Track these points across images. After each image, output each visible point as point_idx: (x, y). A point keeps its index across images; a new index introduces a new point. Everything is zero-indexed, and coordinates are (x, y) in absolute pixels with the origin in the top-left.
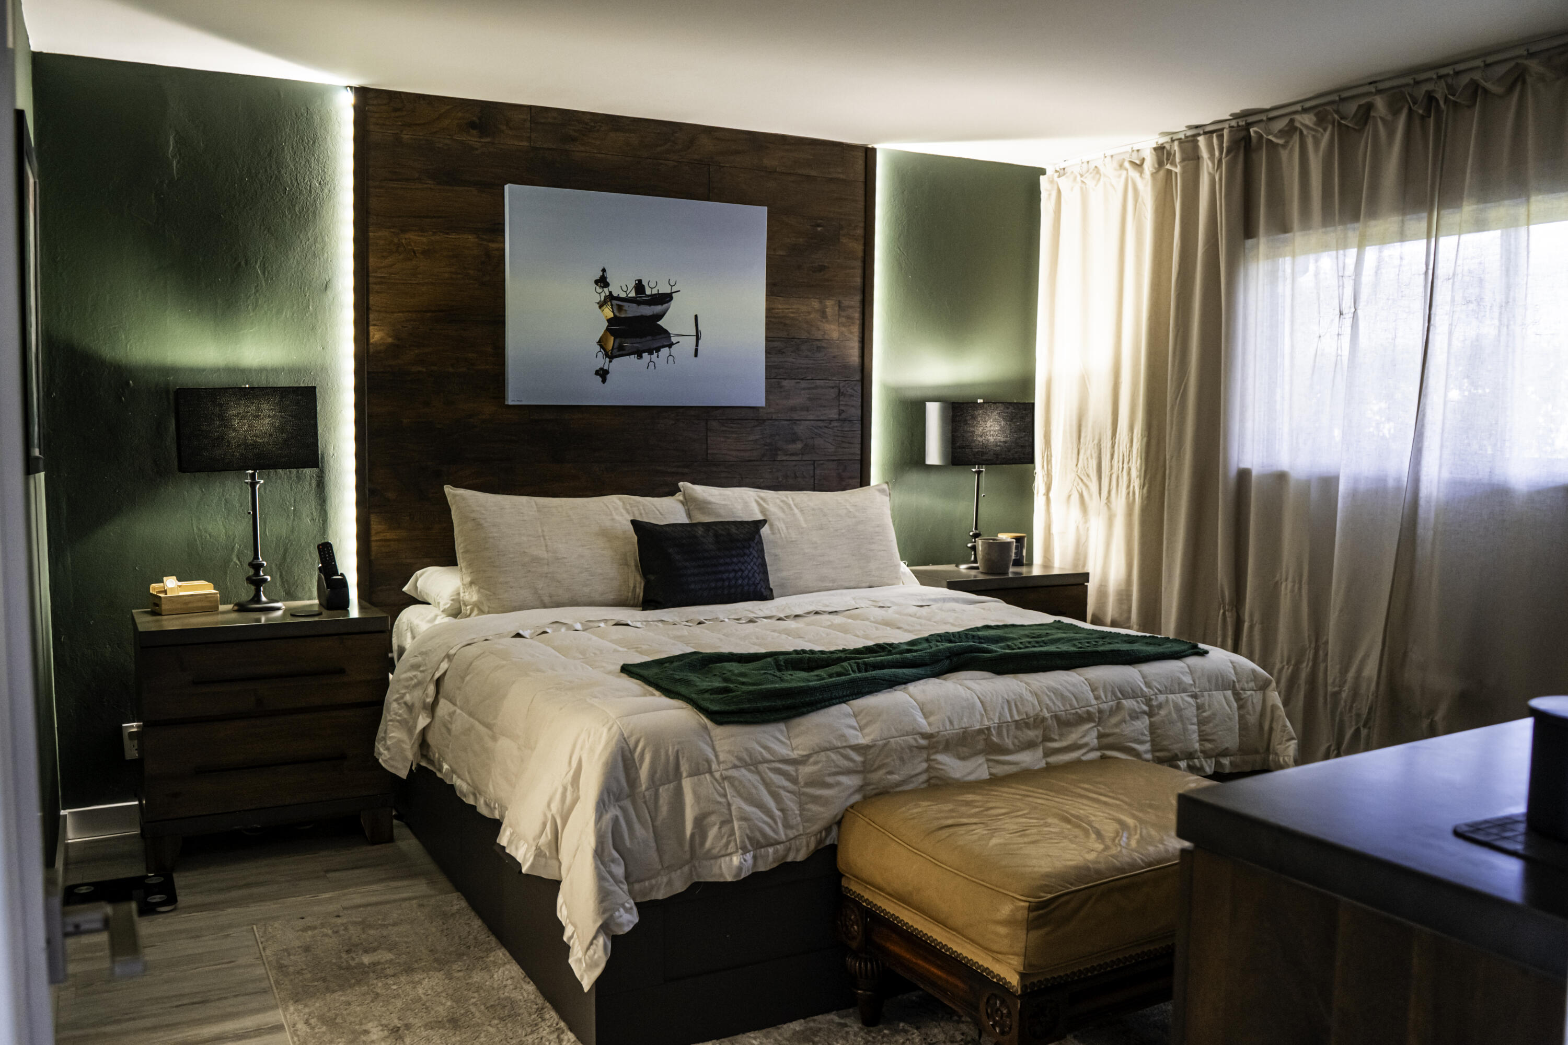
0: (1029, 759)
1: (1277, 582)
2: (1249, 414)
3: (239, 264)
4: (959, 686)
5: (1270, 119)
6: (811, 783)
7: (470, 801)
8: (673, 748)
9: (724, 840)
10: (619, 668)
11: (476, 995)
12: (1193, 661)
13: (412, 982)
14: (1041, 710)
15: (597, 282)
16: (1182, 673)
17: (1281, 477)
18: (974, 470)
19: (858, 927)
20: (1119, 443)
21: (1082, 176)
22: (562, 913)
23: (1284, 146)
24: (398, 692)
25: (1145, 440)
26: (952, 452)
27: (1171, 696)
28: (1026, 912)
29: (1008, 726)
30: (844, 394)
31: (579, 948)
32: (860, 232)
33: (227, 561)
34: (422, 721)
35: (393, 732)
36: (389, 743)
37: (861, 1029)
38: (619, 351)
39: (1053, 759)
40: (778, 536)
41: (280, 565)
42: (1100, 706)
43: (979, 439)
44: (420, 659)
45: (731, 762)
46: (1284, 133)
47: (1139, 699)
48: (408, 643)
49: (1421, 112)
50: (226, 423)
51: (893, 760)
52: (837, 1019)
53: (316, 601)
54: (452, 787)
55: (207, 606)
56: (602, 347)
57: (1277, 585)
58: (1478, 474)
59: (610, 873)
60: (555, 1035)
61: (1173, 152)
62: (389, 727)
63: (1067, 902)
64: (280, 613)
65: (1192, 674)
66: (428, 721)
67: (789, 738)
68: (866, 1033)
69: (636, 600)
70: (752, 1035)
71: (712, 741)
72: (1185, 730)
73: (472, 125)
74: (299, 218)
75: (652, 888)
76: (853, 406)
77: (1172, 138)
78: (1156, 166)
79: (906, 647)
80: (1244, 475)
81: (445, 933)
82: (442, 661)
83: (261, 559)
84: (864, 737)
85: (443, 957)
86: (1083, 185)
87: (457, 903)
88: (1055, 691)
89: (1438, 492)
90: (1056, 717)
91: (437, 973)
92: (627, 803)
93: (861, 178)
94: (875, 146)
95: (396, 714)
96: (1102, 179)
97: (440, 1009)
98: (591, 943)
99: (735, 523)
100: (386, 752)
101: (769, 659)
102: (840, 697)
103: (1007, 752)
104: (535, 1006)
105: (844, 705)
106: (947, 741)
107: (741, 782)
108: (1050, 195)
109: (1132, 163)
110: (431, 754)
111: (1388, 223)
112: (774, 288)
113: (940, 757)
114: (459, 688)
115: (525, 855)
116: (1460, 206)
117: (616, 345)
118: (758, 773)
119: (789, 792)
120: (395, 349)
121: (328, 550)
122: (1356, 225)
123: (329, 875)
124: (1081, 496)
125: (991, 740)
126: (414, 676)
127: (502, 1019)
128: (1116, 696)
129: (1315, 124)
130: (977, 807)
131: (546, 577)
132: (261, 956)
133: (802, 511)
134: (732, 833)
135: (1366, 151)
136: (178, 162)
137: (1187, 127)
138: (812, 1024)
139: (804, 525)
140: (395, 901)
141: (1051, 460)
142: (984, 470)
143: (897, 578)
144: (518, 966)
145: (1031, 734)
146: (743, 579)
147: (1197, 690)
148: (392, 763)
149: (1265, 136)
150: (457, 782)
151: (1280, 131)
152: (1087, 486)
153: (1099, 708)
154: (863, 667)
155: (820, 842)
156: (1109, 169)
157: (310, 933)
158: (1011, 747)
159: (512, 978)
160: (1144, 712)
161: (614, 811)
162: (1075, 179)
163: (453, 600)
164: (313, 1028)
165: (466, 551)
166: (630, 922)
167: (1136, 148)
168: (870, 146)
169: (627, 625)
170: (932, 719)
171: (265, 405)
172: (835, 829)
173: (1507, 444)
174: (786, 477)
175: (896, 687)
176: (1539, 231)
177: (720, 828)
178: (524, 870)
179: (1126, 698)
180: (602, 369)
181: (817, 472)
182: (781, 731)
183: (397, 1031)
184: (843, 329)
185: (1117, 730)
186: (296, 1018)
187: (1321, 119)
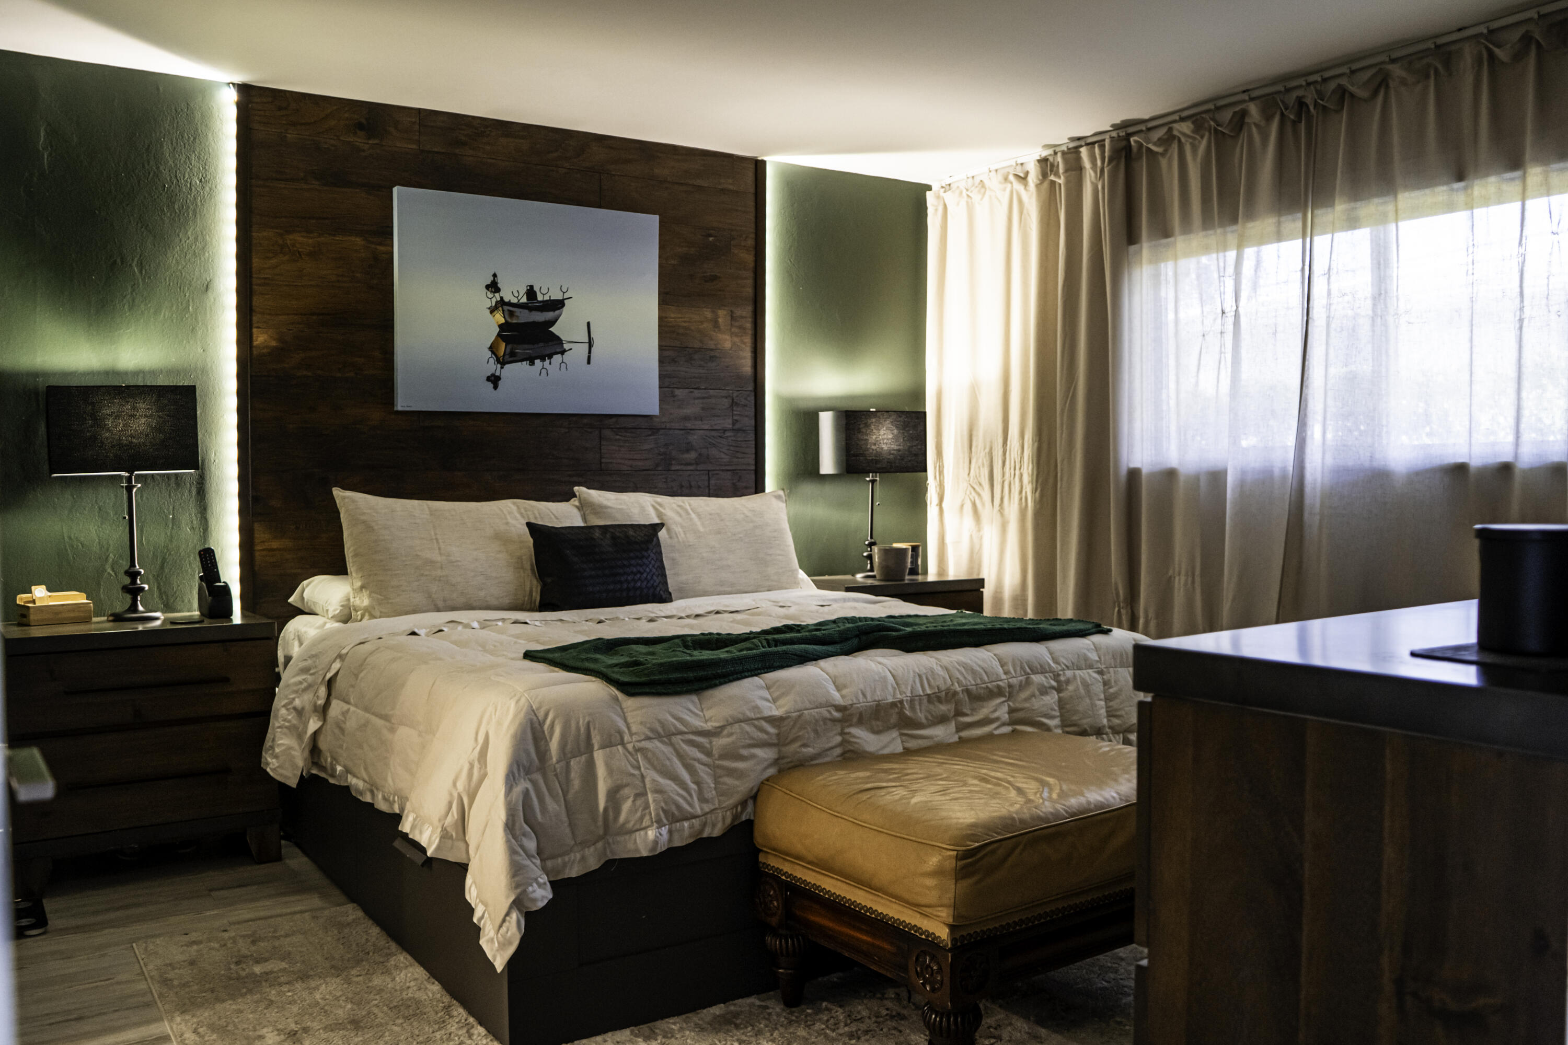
0: (942, 733)
1: (1170, 577)
2: (1137, 415)
3: (115, 261)
4: (870, 662)
5: (1149, 129)
6: (724, 756)
7: (368, 798)
8: (584, 721)
9: (639, 814)
10: (522, 655)
11: (377, 997)
12: (1098, 639)
13: (308, 988)
14: (953, 684)
15: (487, 287)
16: (1088, 650)
17: (1170, 474)
18: (868, 479)
19: (777, 901)
20: (1010, 450)
21: (967, 190)
22: (471, 894)
23: (1163, 154)
24: (286, 697)
25: (1036, 444)
26: (847, 460)
27: (1077, 672)
28: (954, 861)
29: (920, 700)
30: (737, 404)
31: (491, 926)
32: (751, 242)
33: (101, 571)
34: (313, 725)
35: (282, 739)
36: (277, 750)
37: (783, 1010)
38: (510, 357)
39: (965, 734)
40: (676, 539)
41: (158, 576)
42: (1010, 680)
43: (873, 447)
44: (310, 662)
45: (644, 734)
46: (1161, 142)
47: (1047, 675)
48: (296, 651)
49: (1292, 117)
50: (98, 422)
51: (808, 733)
52: (758, 1003)
53: (197, 613)
54: (347, 788)
55: (78, 615)
56: (493, 352)
57: (1170, 580)
58: (1359, 459)
59: (522, 847)
60: (464, 1031)
61: (1056, 164)
62: (278, 735)
63: (993, 852)
64: (158, 623)
65: (1097, 651)
66: (319, 724)
67: (702, 711)
68: (788, 1014)
69: (533, 605)
70: (671, 1021)
71: (624, 713)
72: (1093, 705)
73: (360, 126)
74: (179, 216)
75: (565, 865)
76: (747, 416)
77: (1055, 151)
78: (1041, 177)
79: (814, 628)
80: (1134, 475)
81: (341, 941)
82: (334, 661)
83: (138, 567)
84: (777, 709)
85: (340, 963)
86: (969, 200)
87: (352, 912)
88: (965, 665)
89: (1323, 477)
90: (967, 691)
91: (334, 979)
92: (538, 777)
93: (752, 190)
94: (765, 158)
95: (285, 720)
96: (988, 193)
97: (340, 1012)
98: (504, 921)
99: (632, 526)
100: (274, 760)
101: (677, 641)
102: (751, 671)
103: (920, 726)
104: (441, 1004)
105: (756, 678)
106: (861, 714)
107: (654, 754)
108: (936, 210)
109: (1016, 176)
110: (322, 760)
111: (1266, 224)
112: (666, 298)
113: (855, 731)
114: (353, 686)
115: (430, 838)
116: (1332, 205)
117: (508, 351)
118: (672, 744)
119: (705, 765)
120: (278, 353)
121: (210, 556)
122: (1234, 227)
123: (214, 894)
124: (974, 505)
125: (904, 713)
126: (304, 680)
127: (406, 1018)
128: (1025, 671)
129: (1193, 132)
130: (896, 773)
131: (440, 580)
132: (143, 972)
133: (699, 515)
134: (647, 807)
135: (1242, 157)
136: (50, 155)
137: (1069, 139)
138: (732, 1008)
139: (701, 529)
140: (286, 914)
141: (943, 471)
142: (878, 479)
143: (795, 583)
144: (422, 969)
145: (943, 708)
146: (642, 582)
147: (1103, 666)
148: (281, 771)
149: (1145, 144)
150: (352, 781)
151: (1159, 139)
152: (979, 495)
153: (1009, 682)
154: (773, 643)
155: (735, 817)
156: (994, 183)
157: (195, 947)
158: (924, 721)
159: (415, 979)
160: (1053, 688)
161: (523, 785)
162: (961, 193)
163: (342, 606)
164: (202, 1037)
165: (356, 555)
166: (543, 897)
167: (1019, 162)
168: (760, 159)
169: (526, 623)
170: (844, 692)
171: (141, 404)
172: (750, 803)
173: (1385, 429)
174: (682, 486)
175: (808, 663)
176: (1406, 226)
177: (634, 801)
178: (429, 854)
179: (1034, 673)
180: (493, 375)
181: (712, 482)
182: (693, 702)
183: (295, 1034)
184: (736, 339)
185: (1027, 705)
186: (184, 1028)
187: (1199, 126)
